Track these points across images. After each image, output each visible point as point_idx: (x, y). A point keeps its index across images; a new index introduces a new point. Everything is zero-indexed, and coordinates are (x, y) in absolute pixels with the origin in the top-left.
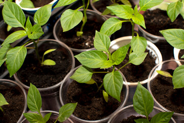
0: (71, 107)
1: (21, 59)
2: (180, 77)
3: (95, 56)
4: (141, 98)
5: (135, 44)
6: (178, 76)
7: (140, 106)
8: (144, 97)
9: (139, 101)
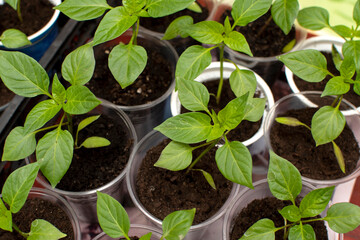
0: (183, 217)
1: (65, 153)
2: (323, 126)
3: (190, 121)
4: (279, 175)
5: (237, 84)
6: (320, 124)
7: (280, 187)
8: (283, 173)
9: (277, 181)
